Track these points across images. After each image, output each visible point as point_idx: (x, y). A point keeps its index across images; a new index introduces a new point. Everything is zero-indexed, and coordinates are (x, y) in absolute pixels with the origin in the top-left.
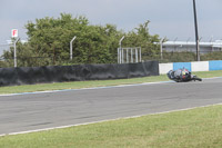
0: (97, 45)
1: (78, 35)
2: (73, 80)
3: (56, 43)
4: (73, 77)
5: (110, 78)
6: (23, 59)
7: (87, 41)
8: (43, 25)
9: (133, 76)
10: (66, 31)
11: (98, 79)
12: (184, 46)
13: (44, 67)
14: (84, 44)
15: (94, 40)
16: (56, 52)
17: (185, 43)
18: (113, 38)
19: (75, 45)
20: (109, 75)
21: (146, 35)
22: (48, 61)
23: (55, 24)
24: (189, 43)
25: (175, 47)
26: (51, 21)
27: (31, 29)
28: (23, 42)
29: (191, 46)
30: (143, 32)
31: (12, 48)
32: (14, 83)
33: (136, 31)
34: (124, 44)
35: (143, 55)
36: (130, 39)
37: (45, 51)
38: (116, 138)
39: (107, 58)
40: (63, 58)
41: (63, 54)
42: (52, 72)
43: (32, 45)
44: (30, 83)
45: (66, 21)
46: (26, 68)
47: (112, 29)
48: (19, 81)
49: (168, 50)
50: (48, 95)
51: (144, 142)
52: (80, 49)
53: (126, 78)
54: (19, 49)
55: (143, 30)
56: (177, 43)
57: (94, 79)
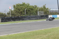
0: (32, 11)
1: (27, 8)
2: (26, 20)
3: (21, 10)
4: (26, 19)
5: (36, 19)
6: (12, 14)
7: (29, 9)
8: (18, 5)
9: (42, 19)
10: (24, 7)
11: (33, 20)
12: (55, 11)
13: (18, 17)
14: (29, 10)
15: (31, 9)
16: (21, 13)
17: (55, 10)
18: (36, 9)
19: (26, 11)
20: (35, 18)
21: (45, 8)
22: (19, 15)
23: (21, 5)
24: (57, 10)
25: (53, 11)
26: (20, 5)
27: (14, 6)
28: (12, 10)
29: (57, 11)
30: (44, 7)
31: (9, 12)
32: (10, 21)
33: (42, 7)
34: (39, 10)
35: (44, 13)
36: (41, 9)
37: (18, 12)
38: (37, 35)
39: (35, 14)
40: (23, 14)
41: (23, 13)
42: (20, 18)
43: (15, 11)
44: (14, 21)
45: (24, 4)
46: (13, 17)
47: (36, 6)
48: (11, 20)
49: (51, 12)
50: (19, 24)
51: (45, 36)
52: (28, 12)
53: (40, 19)
54: (11, 12)
55: (44, 6)
56: (53, 10)
57: (31, 20)
